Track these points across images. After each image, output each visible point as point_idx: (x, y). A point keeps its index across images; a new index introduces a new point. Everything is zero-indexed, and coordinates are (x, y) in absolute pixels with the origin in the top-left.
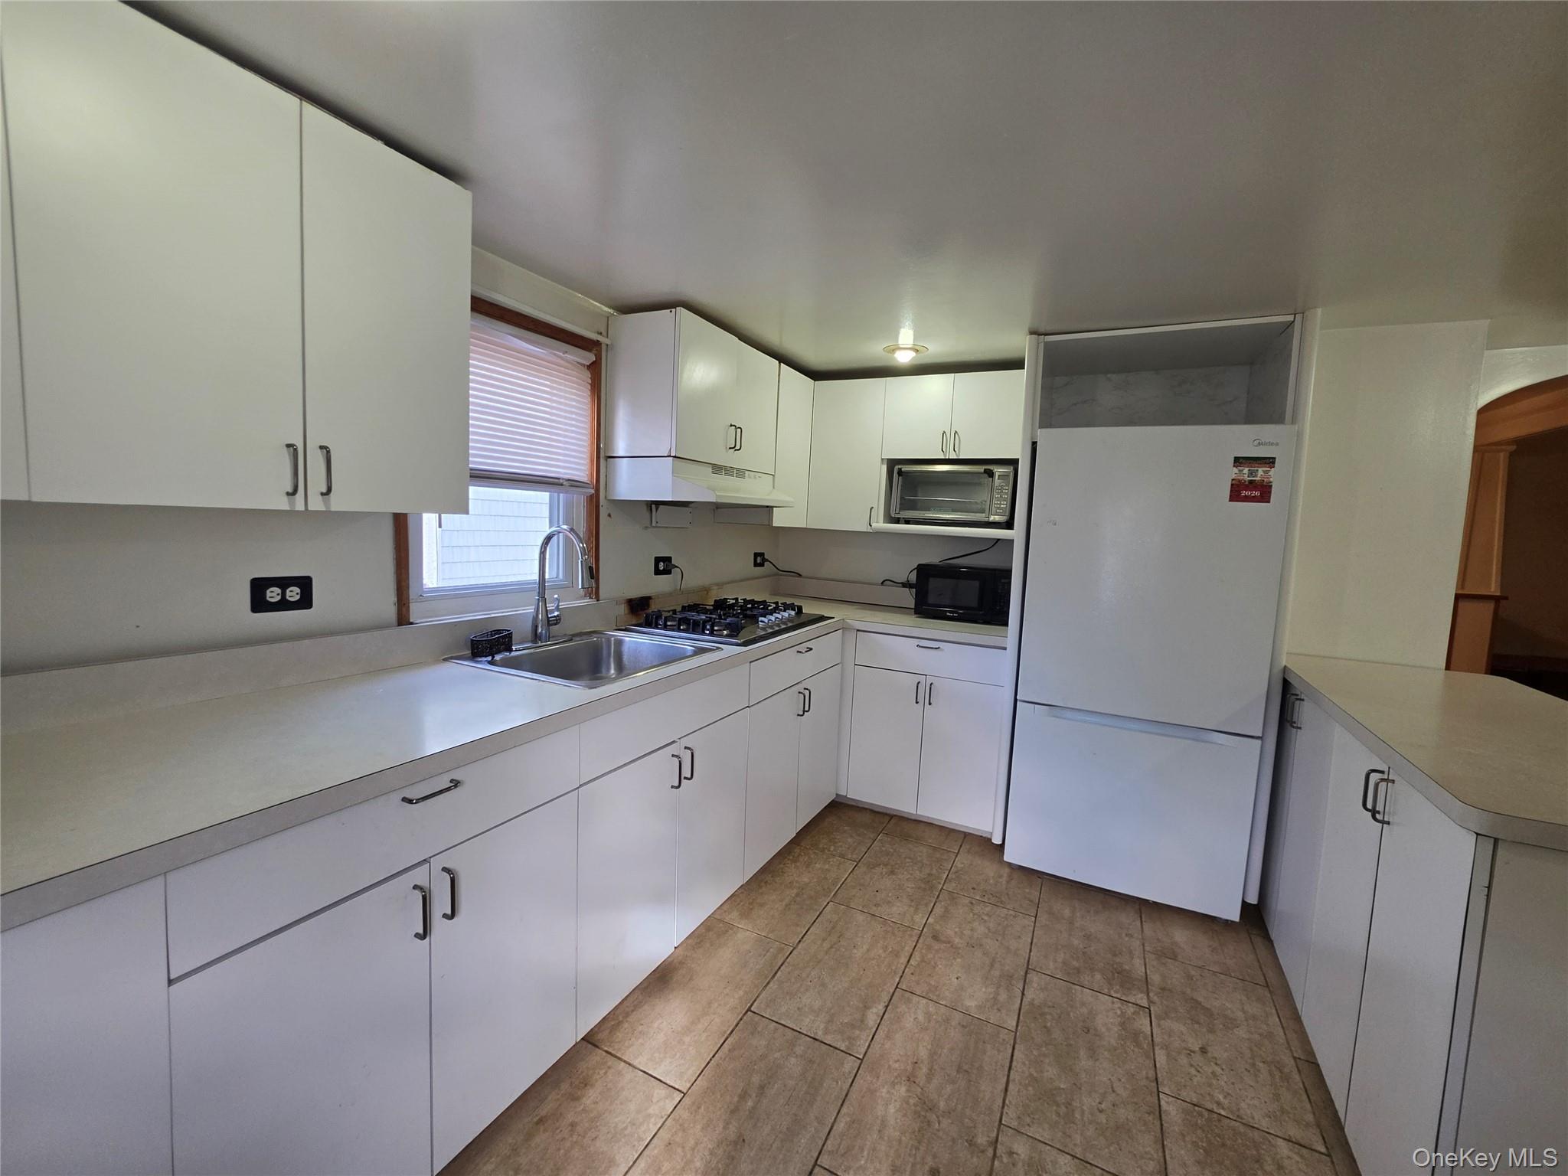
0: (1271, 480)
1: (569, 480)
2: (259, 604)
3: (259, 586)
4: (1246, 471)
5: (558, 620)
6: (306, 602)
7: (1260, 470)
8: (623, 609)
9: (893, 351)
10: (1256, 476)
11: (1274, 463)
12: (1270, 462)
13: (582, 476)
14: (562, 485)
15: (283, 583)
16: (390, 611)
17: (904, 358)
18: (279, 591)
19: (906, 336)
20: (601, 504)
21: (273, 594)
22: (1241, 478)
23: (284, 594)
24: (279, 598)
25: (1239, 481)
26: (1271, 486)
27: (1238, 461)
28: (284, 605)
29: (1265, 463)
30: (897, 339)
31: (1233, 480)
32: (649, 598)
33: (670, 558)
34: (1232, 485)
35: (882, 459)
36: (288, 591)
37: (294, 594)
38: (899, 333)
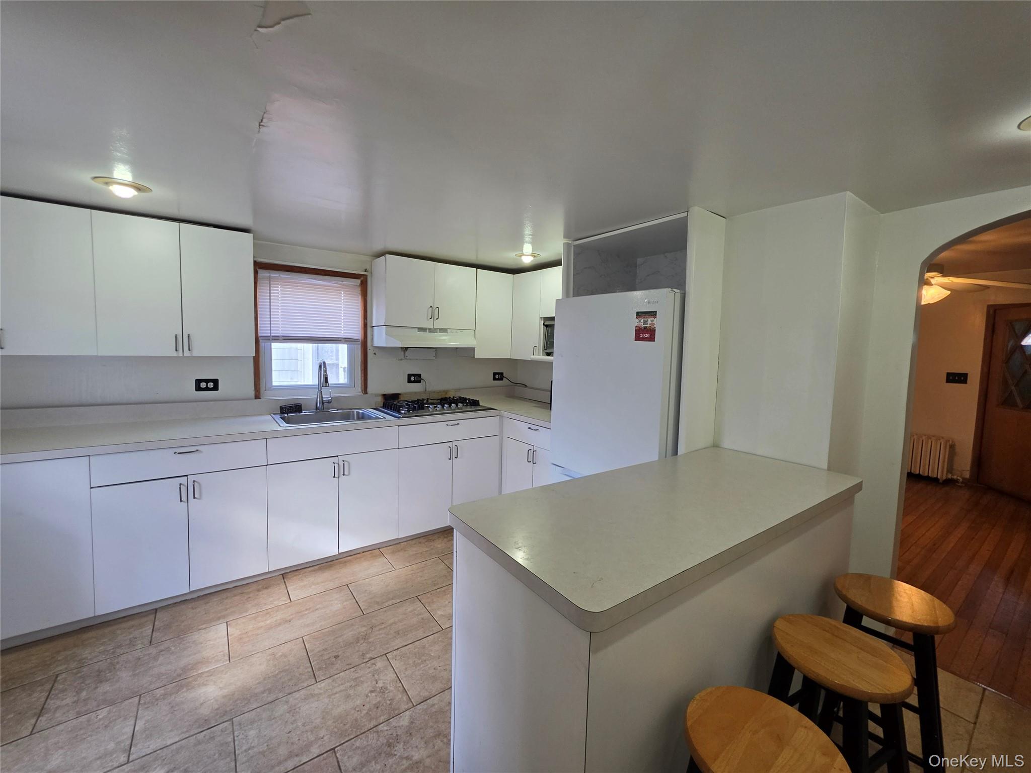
0: (655, 326)
1: (345, 338)
2: (198, 388)
3: (198, 382)
4: (642, 321)
5: (329, 402)
6: (216, 388)
7: (649, 319)
8: (380, 400)
9: (521, 256)
10: (647, 324)
11: (656, 315)
12: (653, 314)
13: (358, 336)
14: (340, 341)
15: (207, 381)
16: (252, 393)
17: (527, 260)
18: (205, 384)
19: (528, 248)
20: (368, 348)
21: (203, 385)
22: (639, 325)
23: (207, 385)
24: (205, 386)
25: (639, 328)
26: (655, 330)
27: (639, 315)
28: (207, 389)
29: (652, 315)
30: (522, 250)
31: (636, 327)
32: (399, 394)
33: (420, 375)
34: (636, 330)
35: (541, 318)
36: (209, 384)
37: (211, 385)
38: (523, 247)
